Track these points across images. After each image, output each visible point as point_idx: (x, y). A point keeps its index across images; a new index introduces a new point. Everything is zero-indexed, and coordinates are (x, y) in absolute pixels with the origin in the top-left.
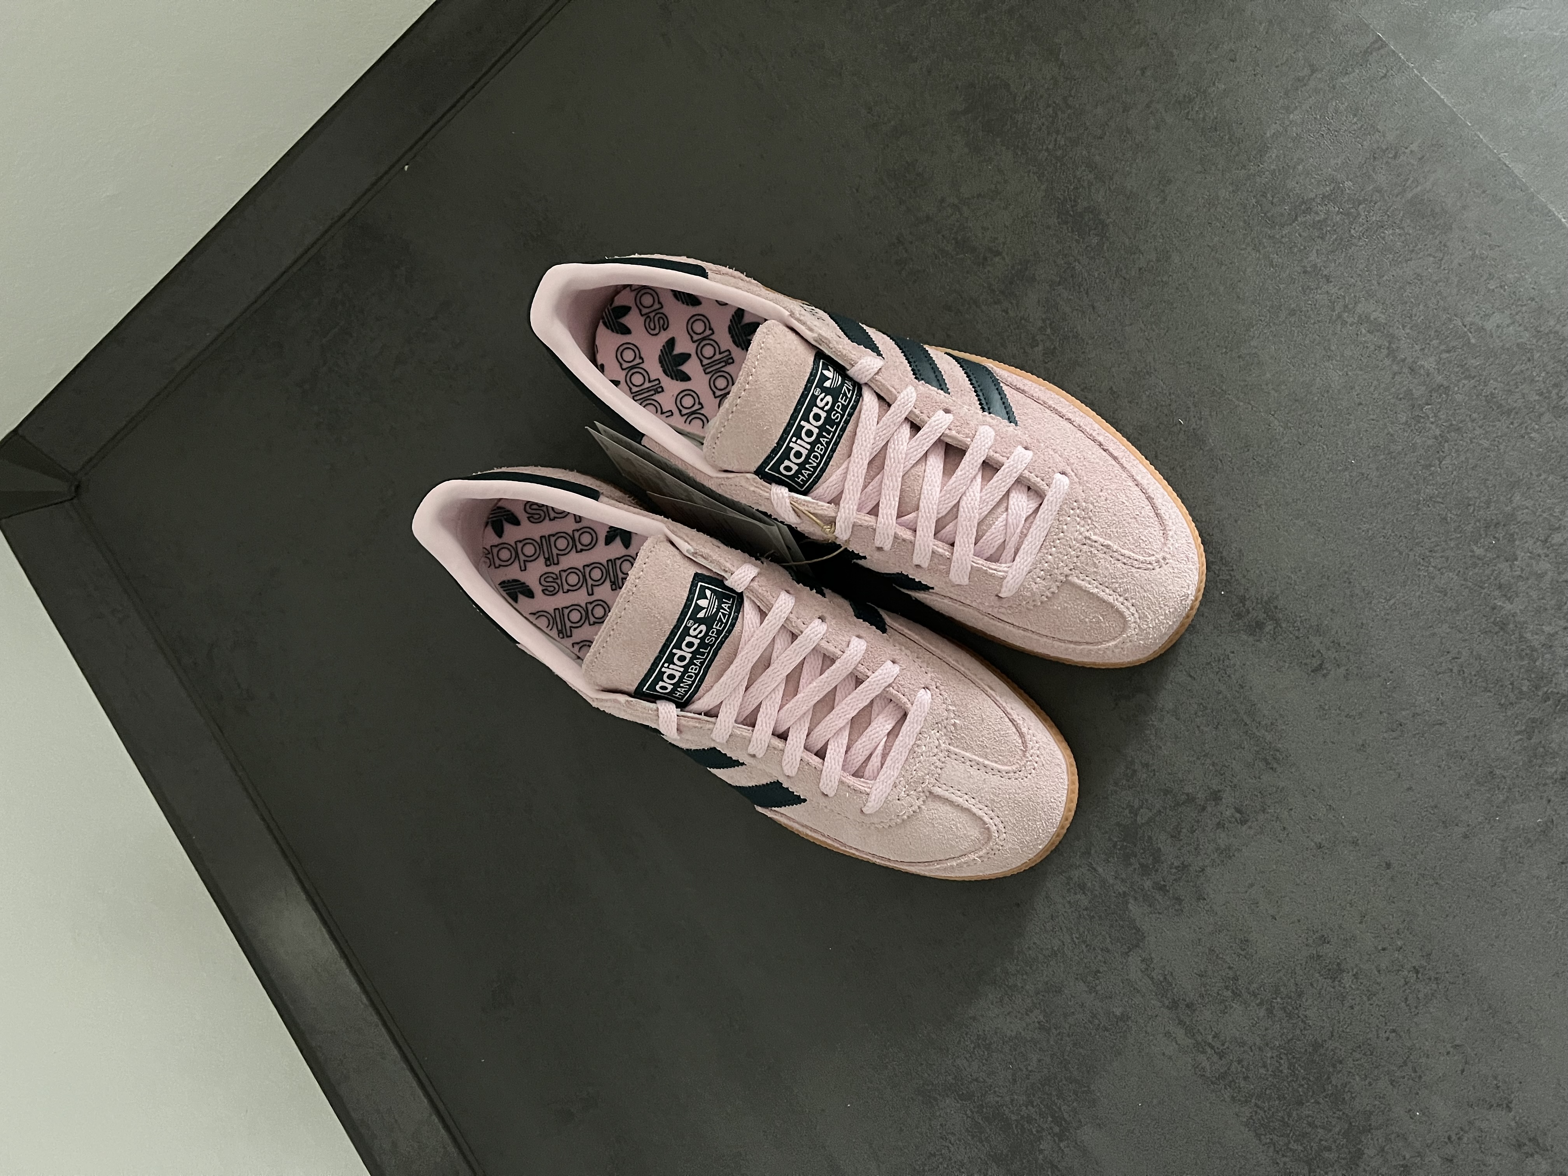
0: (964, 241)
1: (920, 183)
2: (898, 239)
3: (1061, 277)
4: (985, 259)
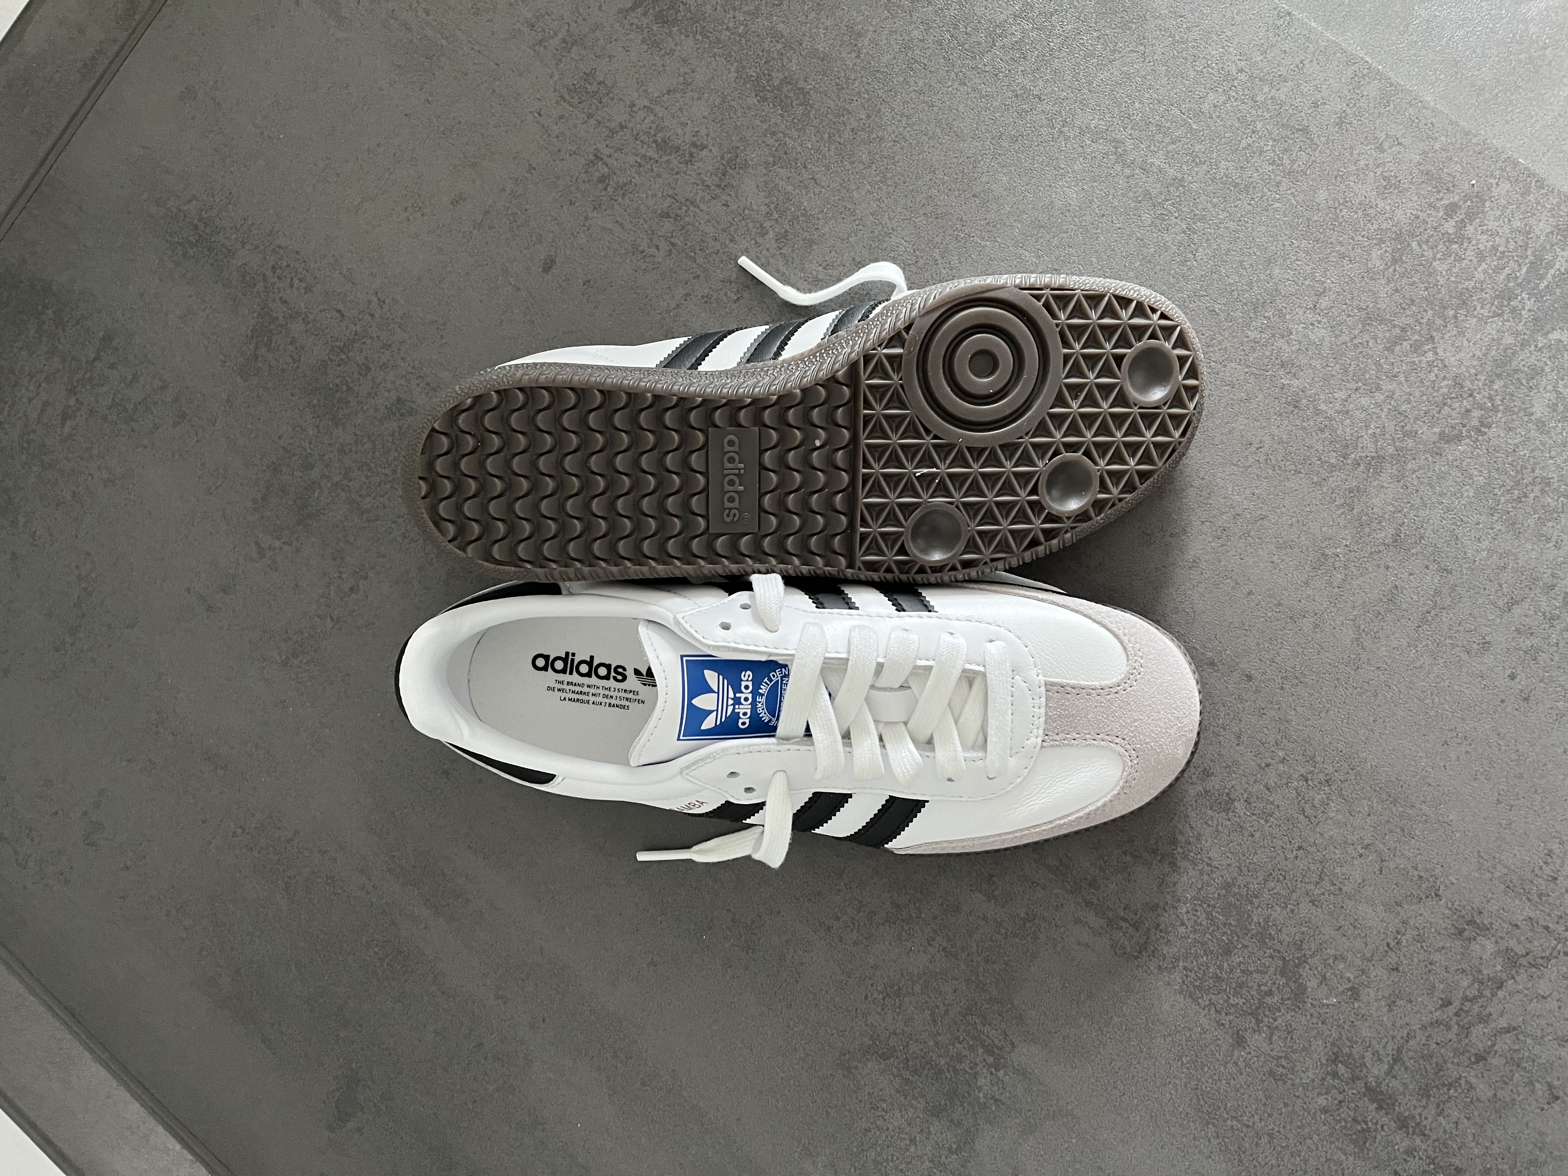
0: (665, 142)
1: (604, 92)
2: (595, 155)
3: (774, 156)
4: (691, 155)
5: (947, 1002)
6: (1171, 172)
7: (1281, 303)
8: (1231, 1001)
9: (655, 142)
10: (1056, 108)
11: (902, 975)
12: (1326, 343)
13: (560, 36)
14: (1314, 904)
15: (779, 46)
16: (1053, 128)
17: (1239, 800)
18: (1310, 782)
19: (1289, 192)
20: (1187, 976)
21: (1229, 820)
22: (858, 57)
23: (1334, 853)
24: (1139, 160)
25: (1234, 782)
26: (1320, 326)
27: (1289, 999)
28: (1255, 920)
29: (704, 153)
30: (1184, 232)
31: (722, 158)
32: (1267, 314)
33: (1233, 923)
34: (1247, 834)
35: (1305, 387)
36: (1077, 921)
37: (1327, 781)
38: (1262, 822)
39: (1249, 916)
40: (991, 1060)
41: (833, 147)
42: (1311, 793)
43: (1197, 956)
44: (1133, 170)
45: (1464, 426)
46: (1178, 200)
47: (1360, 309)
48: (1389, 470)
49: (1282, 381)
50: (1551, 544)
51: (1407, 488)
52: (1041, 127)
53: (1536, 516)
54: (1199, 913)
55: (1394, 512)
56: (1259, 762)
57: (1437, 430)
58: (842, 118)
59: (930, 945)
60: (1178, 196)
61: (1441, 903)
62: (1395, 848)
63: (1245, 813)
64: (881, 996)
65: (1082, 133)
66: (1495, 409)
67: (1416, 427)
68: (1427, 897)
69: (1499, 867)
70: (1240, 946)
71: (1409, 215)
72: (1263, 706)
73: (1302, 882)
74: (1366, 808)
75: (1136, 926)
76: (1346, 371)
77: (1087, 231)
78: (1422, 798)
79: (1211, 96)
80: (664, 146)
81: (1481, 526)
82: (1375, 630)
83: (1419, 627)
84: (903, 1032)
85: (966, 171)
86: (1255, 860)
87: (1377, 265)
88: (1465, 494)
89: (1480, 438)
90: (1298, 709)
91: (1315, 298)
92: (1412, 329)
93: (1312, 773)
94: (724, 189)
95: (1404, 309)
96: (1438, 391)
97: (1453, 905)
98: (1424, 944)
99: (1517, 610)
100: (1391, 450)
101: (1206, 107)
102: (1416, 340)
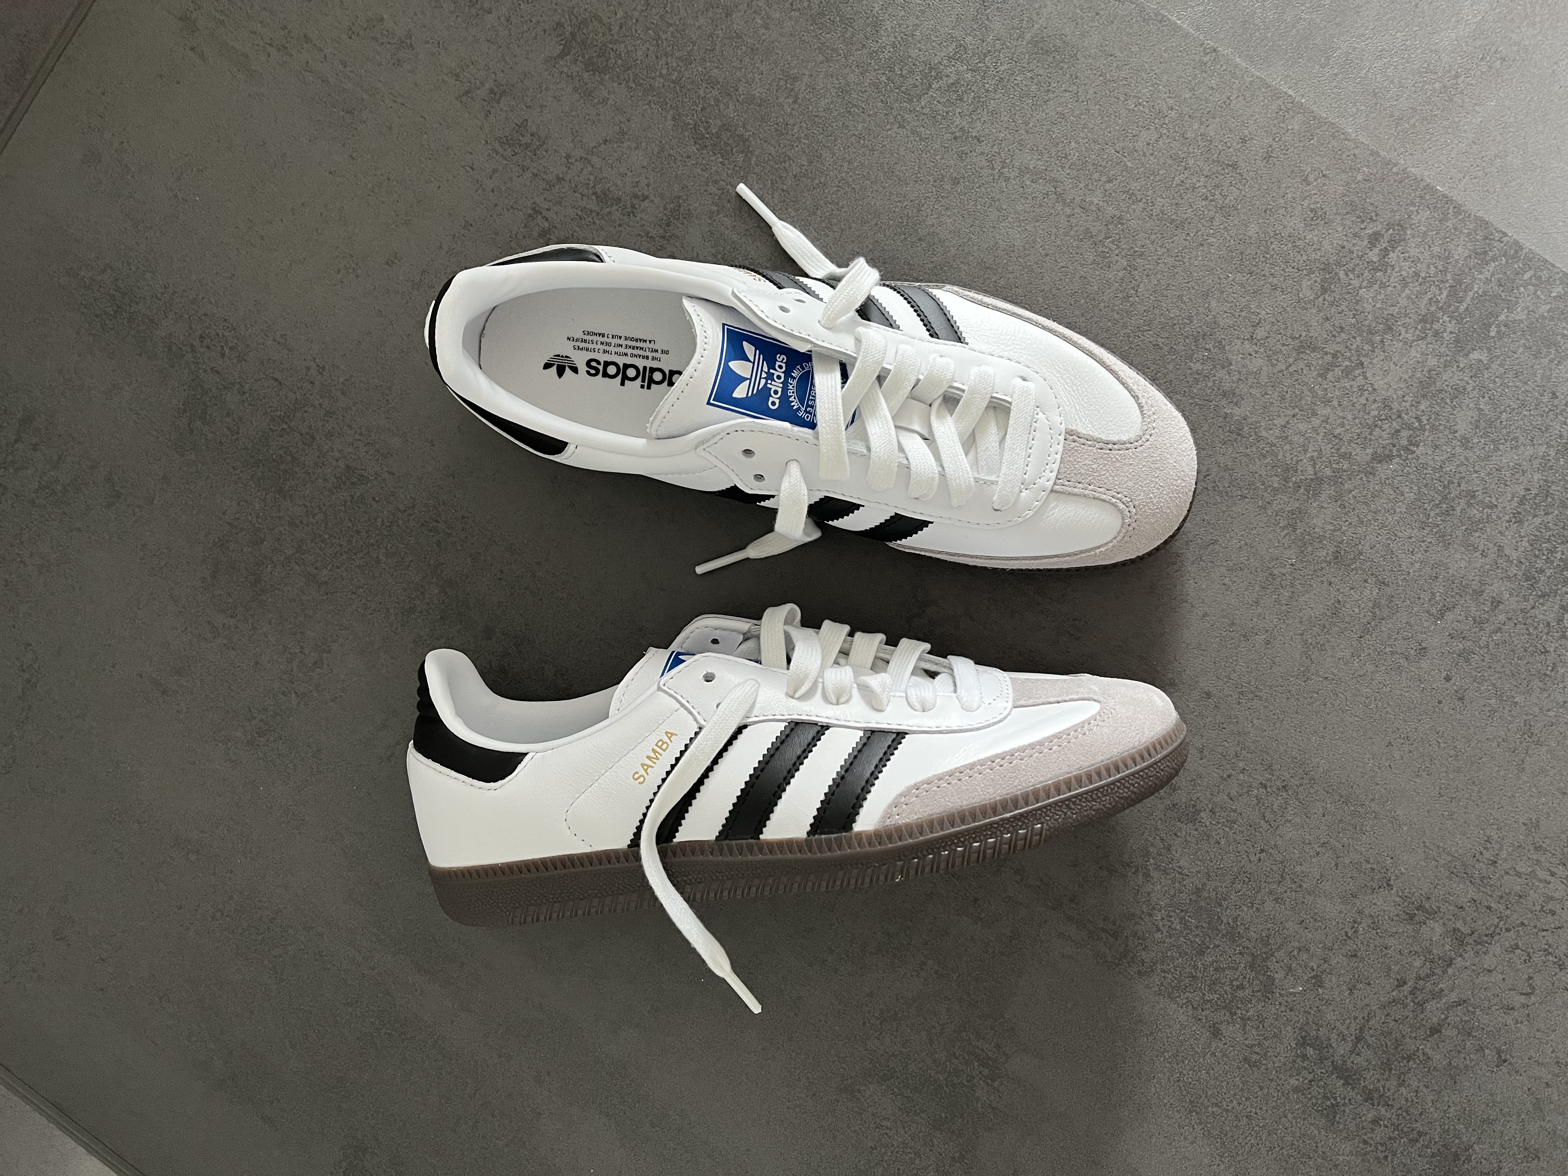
0: (605, 194)
1: (538, 143)
2: (534, 209)
3: (717, 205)
4: (633, 206)
5: (941, 1022)
6: (1111, 210)
7: (1220, 335)
8: (1207, 998)
9: (595, 193)
10: (996, 149)
11: (897, 1000)
12: (1264, 373)
13: (487, 86)
14: (1277, 902)
15: (715, 92)
16: (993, 169)
17: (1205, 810)
18: (1269, 789)
19: (1222, 226)
20: (1164, 977)
21: (1196, 830)
22: (795, 102)
23: (1293, 853)
24: (1078, 199)
25: (1199, 795)
26: (1257, 356)
27: (1258, 991)
29: (646, 203)
30: (1125, 269)
31: (665, 208)
32: (1207, 346)
33: (1204, 925)
34: (1213, 842)
35: (1246, 415)
36: (1060, 935)
37: (1284, 787)
38: (1227, 829)
39: (1219, 918)
40: (986, 1072)
41: (776, 194)
42: (1271, 799)
43: (1173, 959)
44: (1073, 209)
45: (1394, 446)
46: (1117, 237)
47: (1294, 338)
48: (1328, 491)
49: (1225, 410)
50: (1478, 553)
51: (1345, 507)
52: (981, 169)
53: (1464, 528)
54: (1173, 919)
55: (1334, 531)
56: (1221, 774)
57: (1369, 451)
58: (783, 165)
59: (923, 969)
60: (1116, 234)
61: (1393, 892)
62: (1349, 845)
63: (1211, 823)
64: (878, 1022)
65: (1022, 173)
66: (1422, 428)
67: (1350, 449)
68: (1380, 887)
69: (1444, 856)
70: (1212, 946)
71: (1335, 245)
72: (1222, 721)
73: (1265, 882)
74: (1321, 810)
75: (1115, 936)
76: (1283, 398)
77: (1032, 271)
78: (1371, 797)
79: (1144, 134)
80: (603, 198)
81: (1413, 540)
82: (1321, 643)
83: (1361, 637)
84: (901, 1054)
85: (910, 214)
86: (1222, 866)
87: (1308, 294)
88: (1398, 510)
89: (1410, 456)
90: (1255, 721)
91: (1251, 329)
92: (1343, 355)
93: (1269, 780)
94: (668, 240)
95: (1334, 336)
96: (1369, 413)
97: (1403, 893)
98: (1378, 931)
99: (1449, 616)
100: (1328, 472)
101: (1139, 145)
102: (1347, 366)
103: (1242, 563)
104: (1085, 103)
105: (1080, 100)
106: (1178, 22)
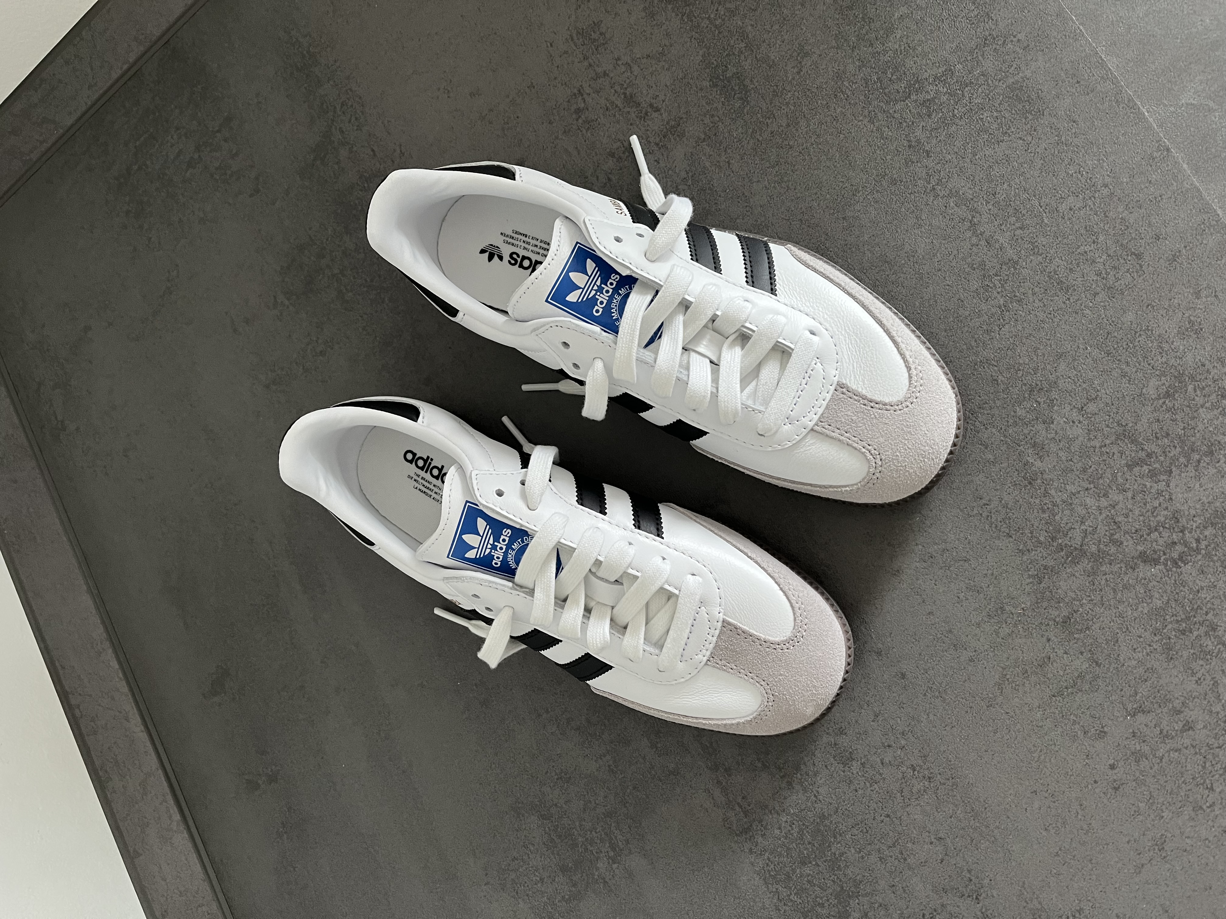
0: (631, 96)
1: (602, 41)
2: (579, 91)
3: (705, 134)
4: (646, 114)
5: (597, 802)
6: (1011, 253)
7: (1054, 395)
8: (791, 897)
10: (938, 167)
11: (575, 769)
12: (1078, 442)
14: (881, 860)
15: (742, 45)
16: (929, 183)
17: (858, 761)
18: (916, 772)
19: (1102, 304)
20: (767, 865)
21: (844, 772)
22: (798, 73)
23: (912, 832)
24: (988, 234)
25: (859, 747)
26: (1079, 425)
28: (833, 851)
29: (655, 115)
30: (1000, 307)
31: (668, 123)
32: (1039, 399)
33: (816, 845)
34: (853, 787)
35: (1045, 471)
36: (707, 790)
37: (929, 778)
38: (868, 784)
39: (829, 846)
40: (612, 854)
42: (914, 781)
43: (780, 855)
44: (980, 240)
45: (1165, 554)
46: (1006, 278)
47: (1119, 424)
48: (1085, 564)
49: (1028, 458)
50: (1194, 678)
51: (1094, 585)
52: (920, 179)
53: (1192, 651)
54: (794, 826)
55: (1074, 599)
56: (884, 741)
57: (1140, 548)
58: (767, 120)
59: (601, 759)
60: (1006, 275)
61: (978, 905)
62: (960, 851)
63: (857, 773)
64: (556, 777)
65: (950, 196)
66: (1198, 550)
67: (1123, 539)
68: (969, 896)
69: (1035, 902)
70: (814, 863)
71: (1197, 360)
72: (904, 702)
73: (879, 840)
74: (951, 811)
75: (746, 813)
76: (1084, 470)
77: (921, 278)
78: (997, 824)
79: (1071, 199)
80: (630, 99)
81: (1142, 640)
82: (1017, 683)
83: (1054, 696)
84: (561, 807)
85: (846, 195)
86: (850, 809)
87: (1151, 393)
88: (1140, 609)
89: (1174, 569)
90: (931, 715)
91: (1085, 401)
92: (1157, 457)
93: (921, 767)
94: (660, 148)
95: (1157, 438)
96: (1155, 517)
97: (987, 910)
99: (1140, 718)
100: (1094, 548)
101: (1063, 207)
102: (1155, 468)
103: (981, 588)
104: (1033, 154)
105: (1029, 151)
106: (1146, 114)
